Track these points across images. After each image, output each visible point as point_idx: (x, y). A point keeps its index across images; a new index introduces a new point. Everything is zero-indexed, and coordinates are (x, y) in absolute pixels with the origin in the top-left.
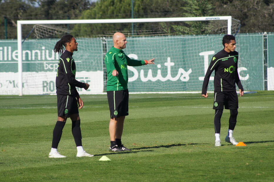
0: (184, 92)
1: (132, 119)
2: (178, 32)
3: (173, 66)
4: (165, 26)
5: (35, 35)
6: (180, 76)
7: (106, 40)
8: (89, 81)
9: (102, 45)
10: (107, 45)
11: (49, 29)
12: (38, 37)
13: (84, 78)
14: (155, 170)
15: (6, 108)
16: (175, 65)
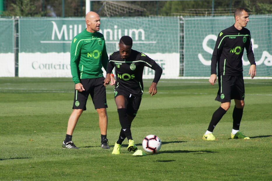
0: (266, 78)
1: (192, 108)
2: (264, 11)
3: (256, 49)
4: (249, 3)
5: (105, 13)
6: (265, 60)
7: (183, 19)
8: (164, 64)
9: (179, 25)
10: (184, 25)
11: (120, 6)
12: (108, 15)
13: (159, 60)
14: (183, 168)
15: (63, 92)
16: (259, 47)
